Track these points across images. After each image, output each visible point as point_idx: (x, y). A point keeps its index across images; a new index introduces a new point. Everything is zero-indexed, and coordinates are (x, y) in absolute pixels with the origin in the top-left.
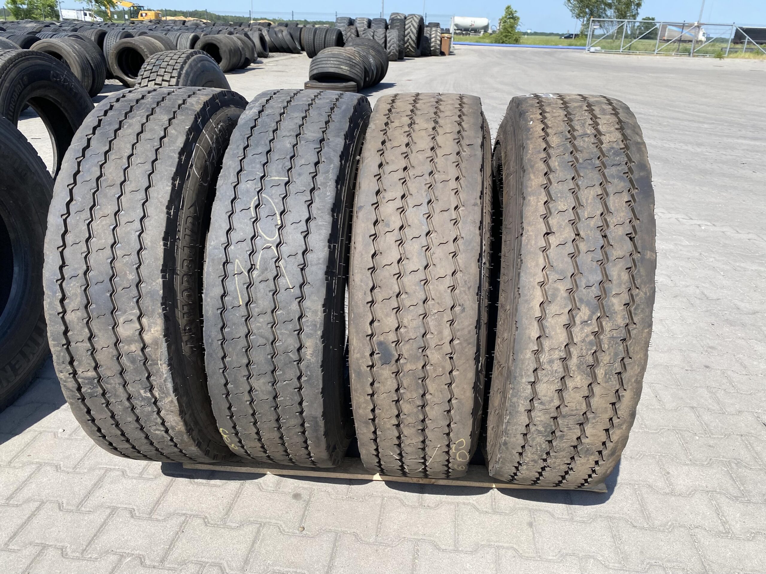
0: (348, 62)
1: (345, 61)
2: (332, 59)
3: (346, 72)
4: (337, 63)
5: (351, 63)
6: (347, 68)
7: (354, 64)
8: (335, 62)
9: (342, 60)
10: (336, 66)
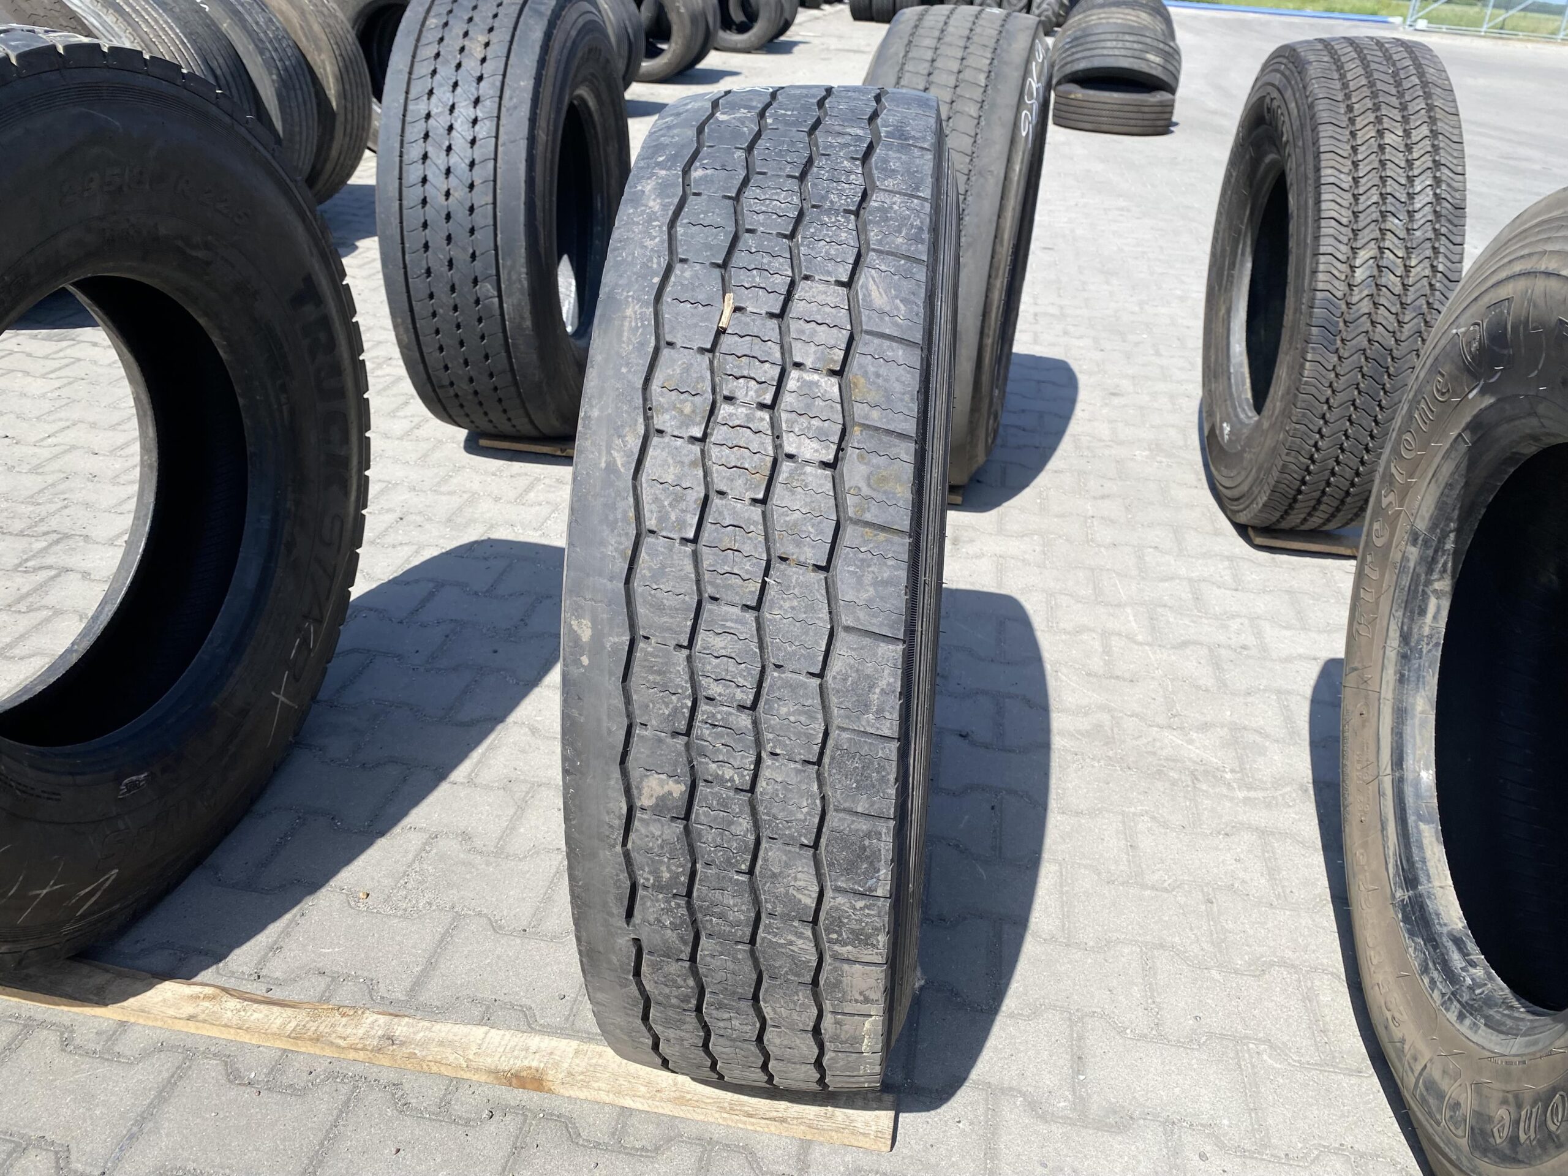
0: (1161, 46)
1: (1155, 43)
2: (1127, 37)
3: (1156, 69)
4: (1140, 46)
5: (1167, 48)
6: (1158, 60)
7: (1171, 51)
8: (1136, 46)
9: (1148, 41)
10: (1137, 54)
